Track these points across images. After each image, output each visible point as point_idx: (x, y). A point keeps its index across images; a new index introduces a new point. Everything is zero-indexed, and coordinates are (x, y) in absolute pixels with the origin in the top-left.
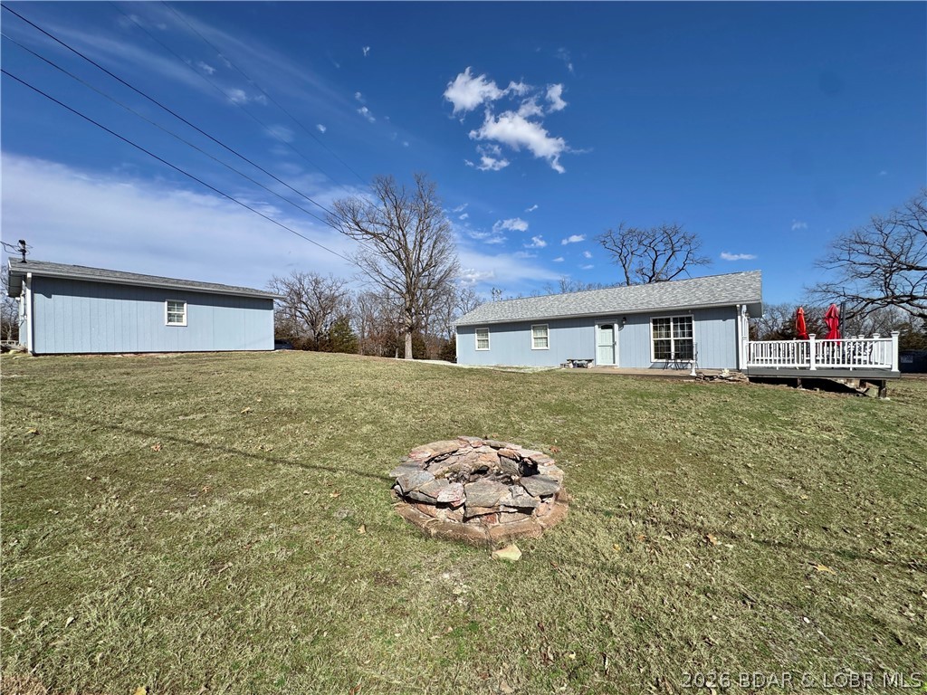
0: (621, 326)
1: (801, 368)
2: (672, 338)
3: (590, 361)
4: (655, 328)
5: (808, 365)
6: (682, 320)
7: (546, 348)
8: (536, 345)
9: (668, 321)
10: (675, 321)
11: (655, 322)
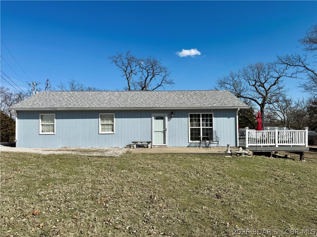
0: (170, 117)
1: (270, 146)
2: (201, 127)
3: (149, 143)
4: (191, 121)
5: (275, 144)
6: (207, 116)
7: (112, 132)
8: (103, 130)
9: (199, 116)
10: (203, 116)
11: (191, 116)
